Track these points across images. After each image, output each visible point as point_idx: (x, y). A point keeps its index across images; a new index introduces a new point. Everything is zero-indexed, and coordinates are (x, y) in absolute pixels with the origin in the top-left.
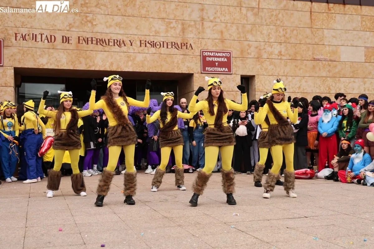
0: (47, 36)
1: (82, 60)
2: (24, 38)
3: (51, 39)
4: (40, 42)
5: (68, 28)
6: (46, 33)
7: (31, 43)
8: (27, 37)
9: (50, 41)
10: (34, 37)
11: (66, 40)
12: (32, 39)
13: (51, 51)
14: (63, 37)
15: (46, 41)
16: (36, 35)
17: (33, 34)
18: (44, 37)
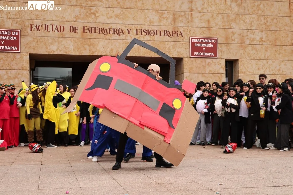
0: (57, 27)
1: (87, 47)
2: (38, 29)
3: (60, 29)
4: (51, 31)
5: (75, 20)
6: (57, 24)
7: (43, 33)
8: (40, 28)
9: (59, 31)
10: (47, 28)
11: (73, 29)
12: (44, 29)
13: (61, 39)
14: (70, 27)
15: (56, 31)
16: (48, 26)
17: (45, 25)
18: (54, 27)
